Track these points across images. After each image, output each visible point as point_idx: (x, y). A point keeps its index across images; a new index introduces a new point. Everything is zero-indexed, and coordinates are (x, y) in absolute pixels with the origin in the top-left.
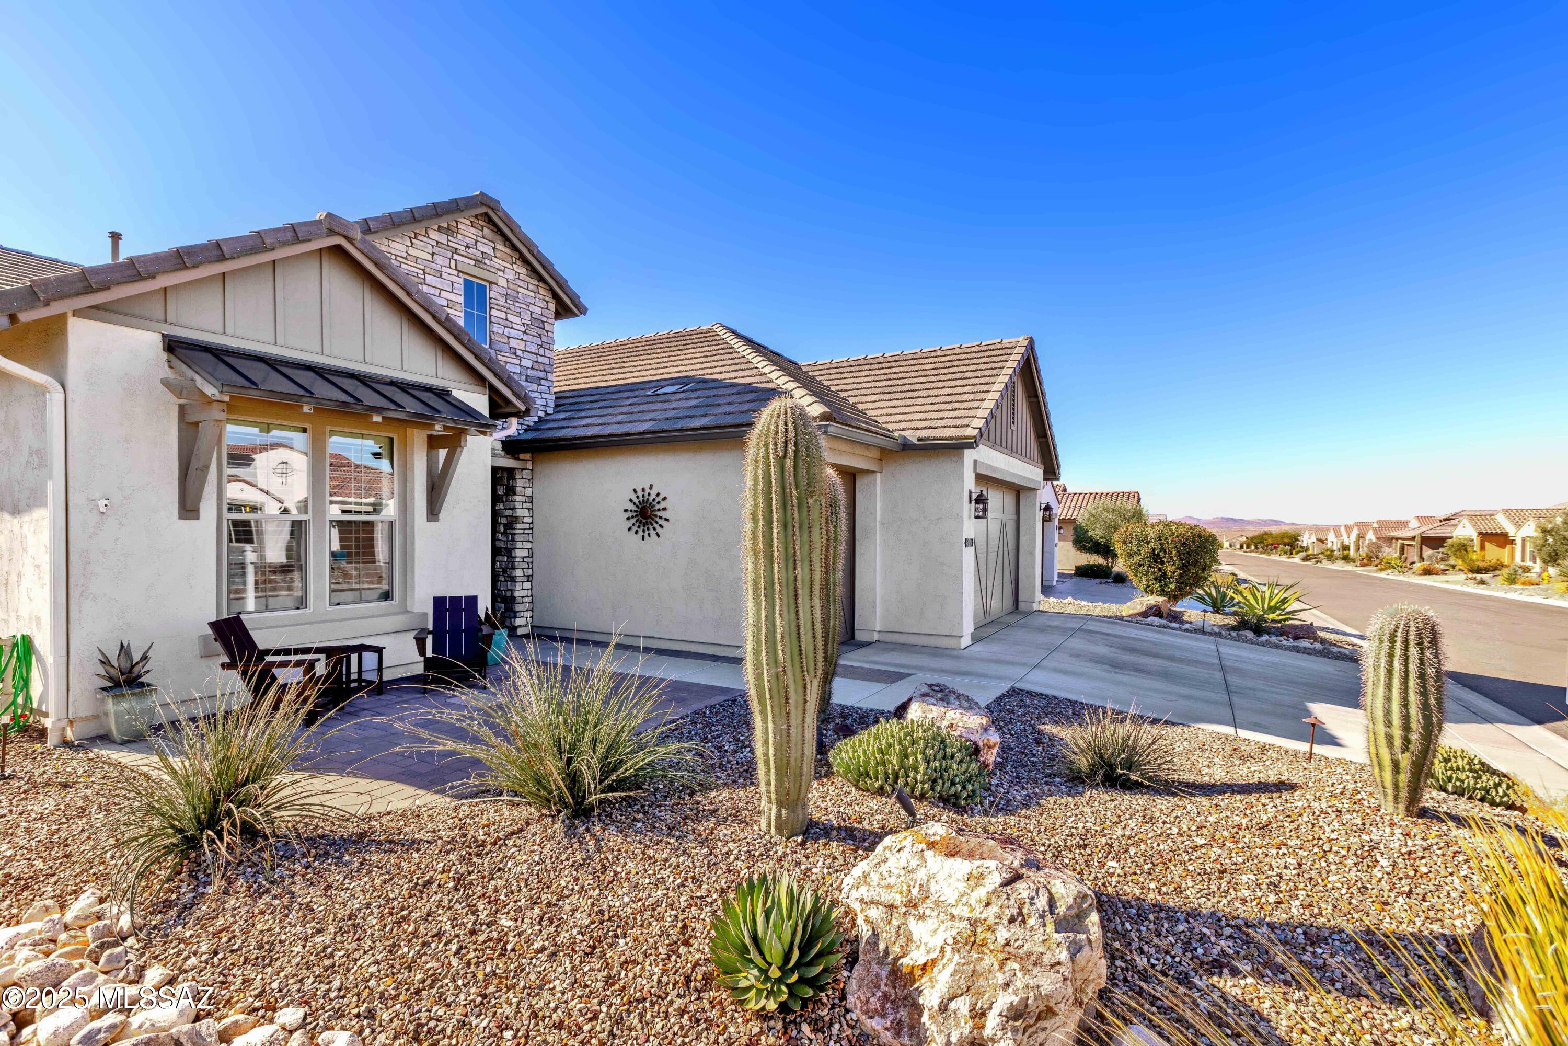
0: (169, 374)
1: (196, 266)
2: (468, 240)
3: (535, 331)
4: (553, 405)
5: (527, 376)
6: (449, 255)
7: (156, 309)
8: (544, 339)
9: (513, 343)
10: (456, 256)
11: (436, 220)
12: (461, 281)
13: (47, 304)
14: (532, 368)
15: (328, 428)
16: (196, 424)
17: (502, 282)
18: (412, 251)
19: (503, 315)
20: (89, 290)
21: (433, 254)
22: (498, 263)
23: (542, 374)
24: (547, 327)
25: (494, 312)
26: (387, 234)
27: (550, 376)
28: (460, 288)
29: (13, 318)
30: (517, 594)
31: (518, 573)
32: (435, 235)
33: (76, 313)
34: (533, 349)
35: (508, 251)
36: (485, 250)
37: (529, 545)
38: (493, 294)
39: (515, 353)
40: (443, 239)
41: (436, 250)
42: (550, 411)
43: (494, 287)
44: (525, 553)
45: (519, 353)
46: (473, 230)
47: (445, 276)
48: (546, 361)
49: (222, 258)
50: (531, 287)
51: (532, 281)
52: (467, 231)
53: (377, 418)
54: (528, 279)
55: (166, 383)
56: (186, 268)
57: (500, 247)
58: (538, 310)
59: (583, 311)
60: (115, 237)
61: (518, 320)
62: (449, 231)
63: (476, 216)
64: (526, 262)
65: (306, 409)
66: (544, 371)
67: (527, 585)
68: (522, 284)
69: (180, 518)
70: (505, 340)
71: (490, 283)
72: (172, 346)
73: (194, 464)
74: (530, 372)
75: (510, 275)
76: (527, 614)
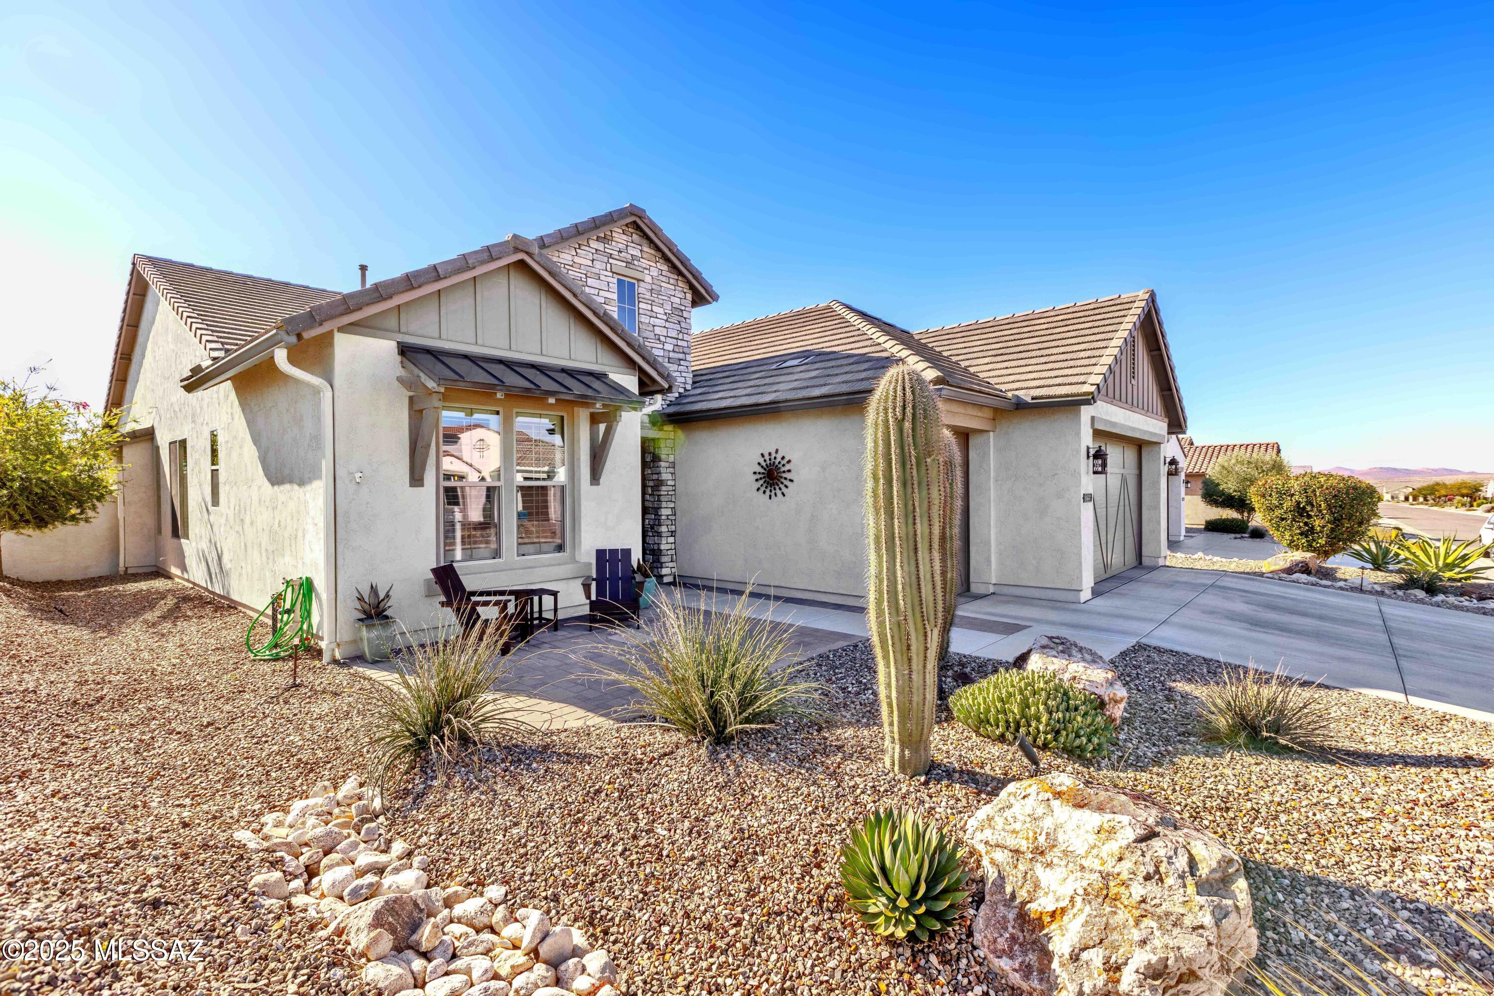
0: (400, 372)
1: (420, 286)
2: (620, 246)
3: (675, 319)
4: (690, 381)
5: (669, 358)
6: (606, 259)
7: (392, 322)
8: (683, 325)
9: (658, 330)
10: (611, 261)
11: (595, 232)
12: (615, 281)
13: (321, 324)
14: (673, 351)
15: (515, 410)
16: (421, 411)
17: (648, 279)
18: (577, 259)
19: (649, 307)
20: (349, 311)
21: (593, 261)
22: (644, 263)
23: (681, 356)
24: (685, 314)
25: (642, 305)
26: (558, 247)
27: (689, 358)
28: (614, 287)
29: (299, 336)
30: (663, 547)
31: (664, 529)
32: (594, 244)
33: (340, 330)
34: (673, 334)
35: (653, 252)
36: (634, 253)
37: (672, 505)
38: (641, 290)
39: (659, 339)
40: (600, 246)
41: (596, 256)
42: (689, 387)
43: (642, 284)
44: (669, 512)
45: (662, 339)
46: (625, 237)
47: (602, 277)
48: (684, 344)
49: (438, 278)
50: (672, 281)
51: (672, 276)
52: (620, 238)
53: (552, 401)
54: (669, 274)
55: (400, 380)
56: (413, 288)
57: (646, 249)
58: (677, 301)
59: (715, 298)
60: (363, 268)
61: (661, 310)
62: (605, 240)
63: (627, 225)
64: (667, 260)
65: (499, 395)
66: (683, 353)
67: (671, 540)
68: (664, 279)
69: (411, 486)
70: (651, 328)
71: (638, 280)
72: (405, 350)
73: (420, 444)
74: (672, 355)
75: (654, 272)
76: (671, 565)
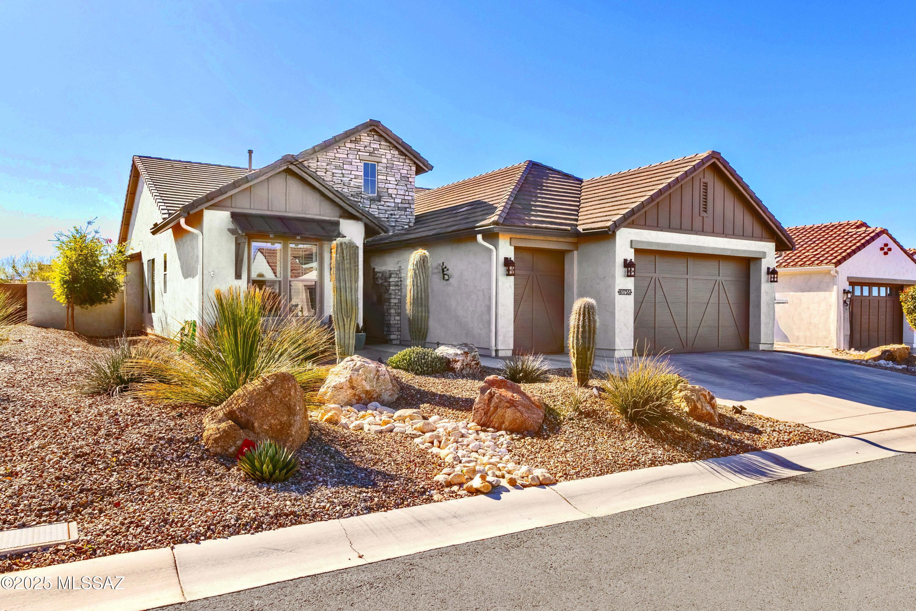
1: (239, 186)
2: (366, 143)
3: (403, 183)
4: (414, 221)
5: (398, 207)
6: (356, 153)
8: (409, 186)
9: (390, 191)
10: (359, 153)
11: (348, 138)
12: (362, 164)
14: (401, 203)
17: (384, 161)
18: (337, 155)
19: (385, 178)
20: (209, 200)
21: (347, 155)
22: (382, 151)
23: (407, 206)
24: (410, 180)
25: (380, 177)
26: (325, 150)
27: (412, 206)
28: (361, 168)
29: (188, 213)
30: (391, 322)
31: (392, 311)
32: (348, 145)
33: (206, 208)
34: (402, 192)
35: (388, 144)
36: (375, 146)
37: (399, 297)
38: (379, 168)
39: (391, 196)
40: (353, 146)
41: (349, 152)
42: (412, 224)
43: (380, 164)
44: (396, 301)
45: (394, 196)
46: (369, 138)
47: (353, 163)
48: (410, 198)
50: (401, 160)
51: (401, 157)
52: (365, 139)
54: (399, 156)
55: (229, 230)
56: (236, 187)
57: (383, 143)
58: (405, 172)
59: (431, 168)
61: (393, 179)
62: (356, 141)
63: (370, 131)
64: (397, 149)
66: (409, 203)
67: (398, 318)
68: (395, 159)
69: (235, 278)
70: (386, 190)
71: (378, 162)
72: (234, 215)
74: (400, 205)
75: (389, 156)
76: (397, 333)
